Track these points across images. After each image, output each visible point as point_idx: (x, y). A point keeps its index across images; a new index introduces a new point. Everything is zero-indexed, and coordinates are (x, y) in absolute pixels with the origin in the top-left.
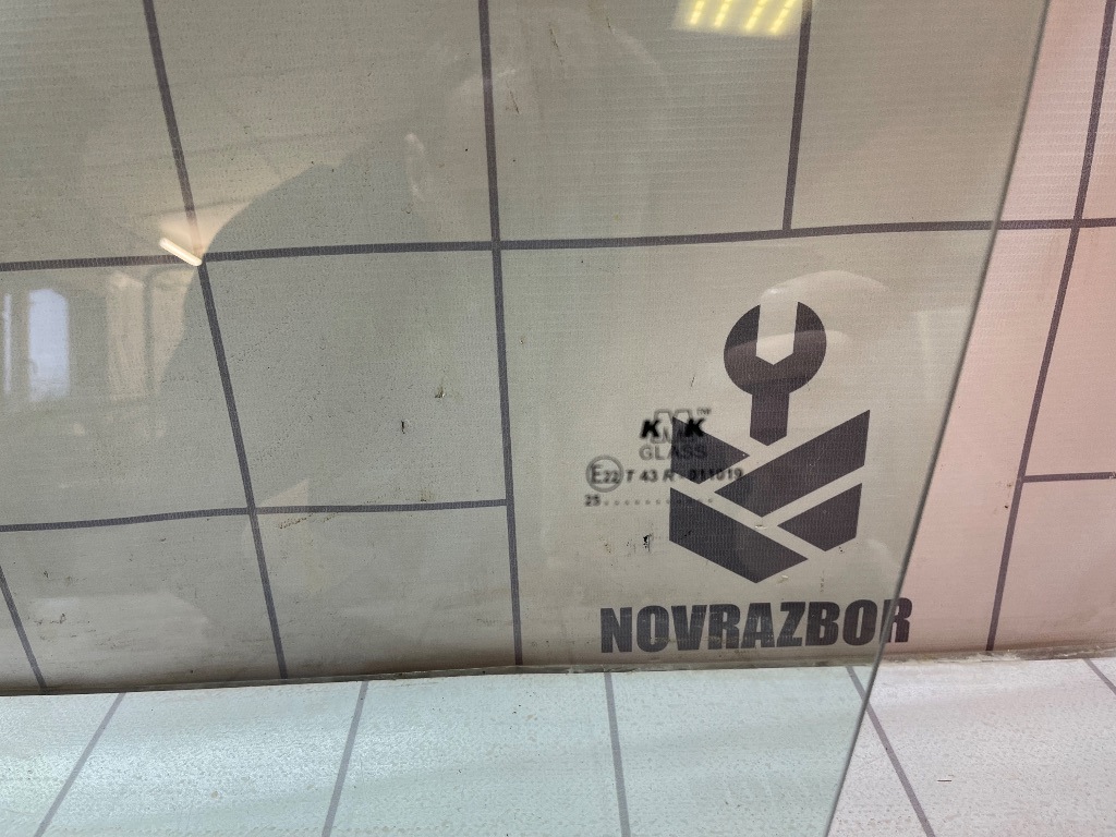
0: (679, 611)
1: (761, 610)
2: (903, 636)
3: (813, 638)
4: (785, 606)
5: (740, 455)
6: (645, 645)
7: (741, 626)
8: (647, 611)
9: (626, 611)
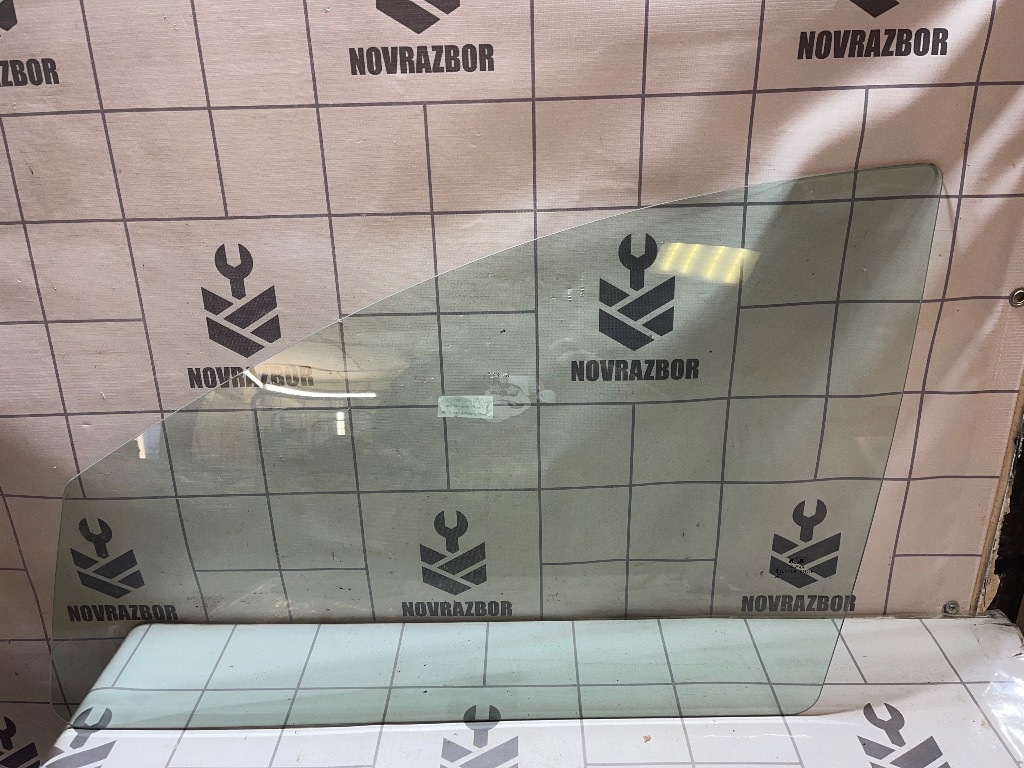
0: (771, 597)
1: (800, 597)
2: (852, 609)
3: (819, 609)
4: (809, 597)
5: (796, 546)
6: (758, 609)
7: (793, 603)
8: (759, 597)
9: (752, 597)
